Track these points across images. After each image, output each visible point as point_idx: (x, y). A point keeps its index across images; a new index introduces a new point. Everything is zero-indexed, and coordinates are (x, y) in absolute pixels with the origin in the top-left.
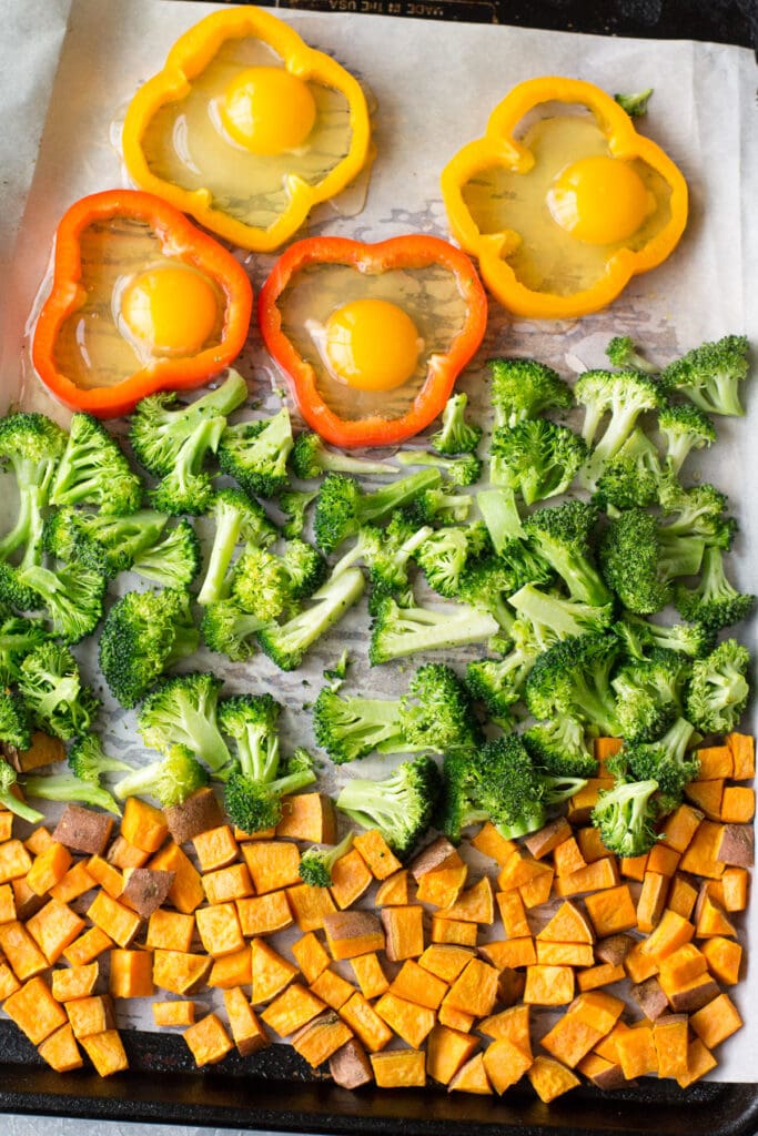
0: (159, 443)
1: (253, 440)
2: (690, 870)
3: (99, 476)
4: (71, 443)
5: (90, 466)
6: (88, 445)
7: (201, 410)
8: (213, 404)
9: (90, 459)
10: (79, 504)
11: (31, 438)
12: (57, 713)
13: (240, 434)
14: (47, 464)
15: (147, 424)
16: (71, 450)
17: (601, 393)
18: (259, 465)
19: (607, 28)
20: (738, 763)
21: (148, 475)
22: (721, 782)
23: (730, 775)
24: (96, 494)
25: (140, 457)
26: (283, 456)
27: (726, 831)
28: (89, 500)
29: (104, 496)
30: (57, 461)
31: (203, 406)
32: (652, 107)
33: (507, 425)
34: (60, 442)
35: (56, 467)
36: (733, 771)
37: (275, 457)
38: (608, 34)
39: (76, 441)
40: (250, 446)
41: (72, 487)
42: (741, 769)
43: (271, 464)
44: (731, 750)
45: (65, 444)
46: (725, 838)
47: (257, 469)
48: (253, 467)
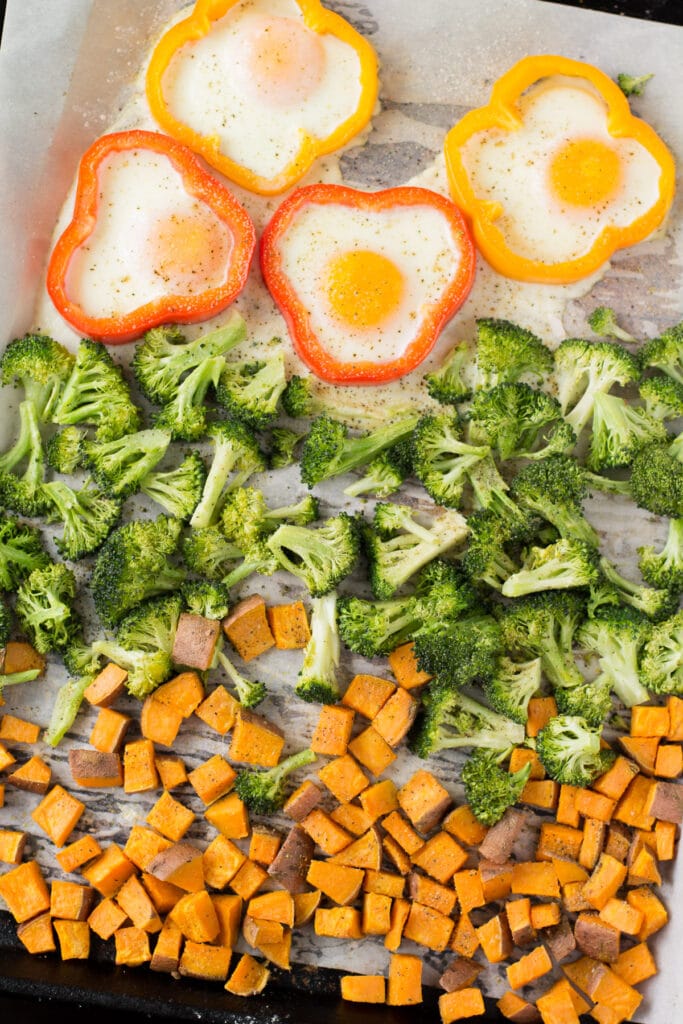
0: (160, 373)
1: (248, 379)
2: (624, 820)
3: (100, 401)
4: (76, 369)
5: (93, 391)
6: (92, 371)
7: (203, 346)
8: (214, 341)
9: (94, 385)
10: (80, 424)
11: (38, 363)
12: (43, 627)
13: (238, 371)
14: (53, 385)
15: (151, 354)
16: (76, 375)
17: (579, 362)
18: (252, 402)
19: (616, 7)
20: (674, 725)
21: (147, 402)
22: (656, 740)
23: (666, 734)
24: (96, 417)
25: (143, 385)
26: (276, 395)
27: (658, 789)
28: (91, 421)
29: (103, 419)
30: (63, 383)
31: (204, 342)
32: (652, 90)
33: (488, 385)
34: (66, 366)
35: (62, 389)
36: (669, 731)
37: (268, 396)
38: (617, 12)
39: (81, 367)
40: (246, 384)
41: (75, 409)
42: (675, 733)
43: (264, 402)
44: (669, 711)
45: (71, 368)
46: (657, 794)
47: (249, 406)
48: (245, 404)
